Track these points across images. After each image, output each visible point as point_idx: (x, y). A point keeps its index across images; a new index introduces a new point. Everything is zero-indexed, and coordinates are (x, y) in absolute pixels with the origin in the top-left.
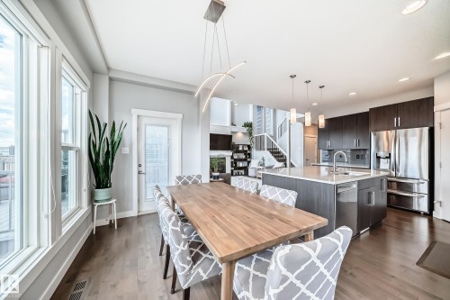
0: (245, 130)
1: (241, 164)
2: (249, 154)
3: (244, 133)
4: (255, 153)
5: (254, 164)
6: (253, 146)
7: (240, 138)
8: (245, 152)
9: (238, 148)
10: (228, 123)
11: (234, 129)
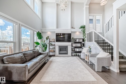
0: (80, 30)
1: (77, 50)
2: (83, 44)
3: (80, 32)
4: (87, 43)
5: (85, 50)
6: (86, 39)
7: (77, 35)
8: (81, 43)
9: (76, 40)
10: (69, 27)
11: (73, 30)
